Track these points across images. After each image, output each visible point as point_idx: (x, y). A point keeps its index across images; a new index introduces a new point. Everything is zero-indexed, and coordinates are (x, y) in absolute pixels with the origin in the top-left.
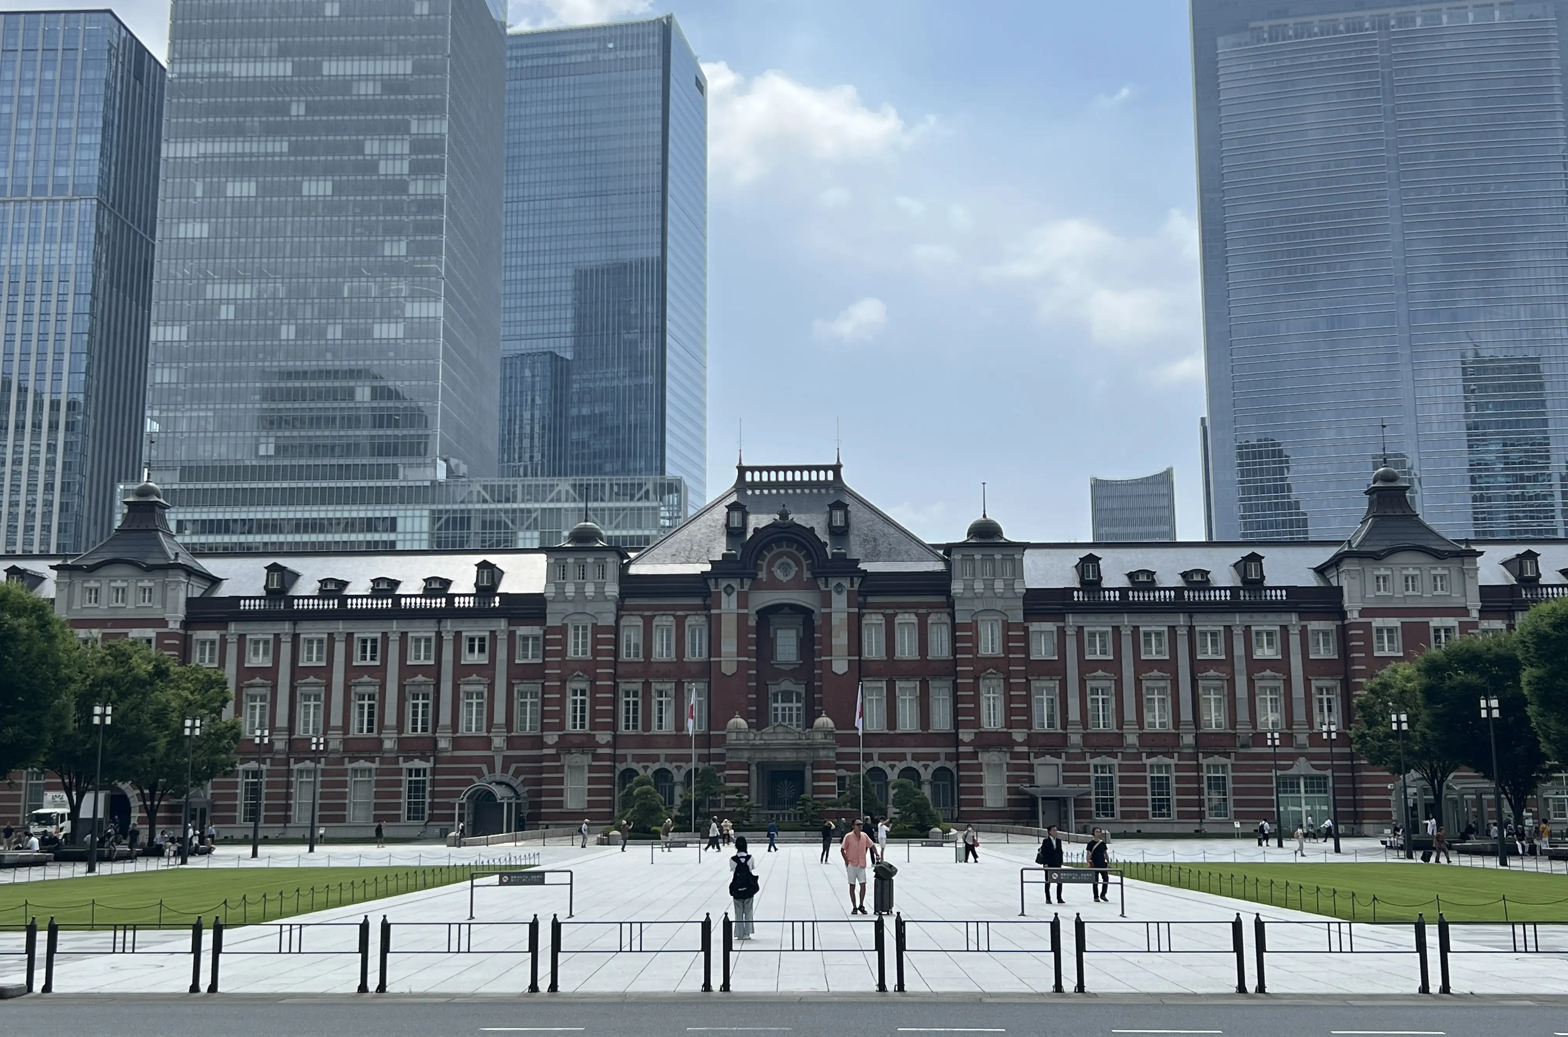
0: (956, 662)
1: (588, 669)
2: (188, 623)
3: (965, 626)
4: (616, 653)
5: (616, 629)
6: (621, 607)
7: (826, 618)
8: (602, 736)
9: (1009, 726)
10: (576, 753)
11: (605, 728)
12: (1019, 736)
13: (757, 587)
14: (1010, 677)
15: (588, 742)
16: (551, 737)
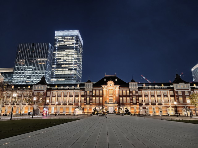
0: (130, 95)
1: (89, 96)
2: (47, 91)
3: (131, 91)
4: (92, 94)
5: (92, 92)
6: (93, 89)
7: (115, 90)
8: (91, 103)
9: (137, 102)
10: (88, 105)
11: (91, 102)
12: (138, 103)
13: (108, 87)
14: (136, 97)
15: (89, 104)
16: (85, 103)
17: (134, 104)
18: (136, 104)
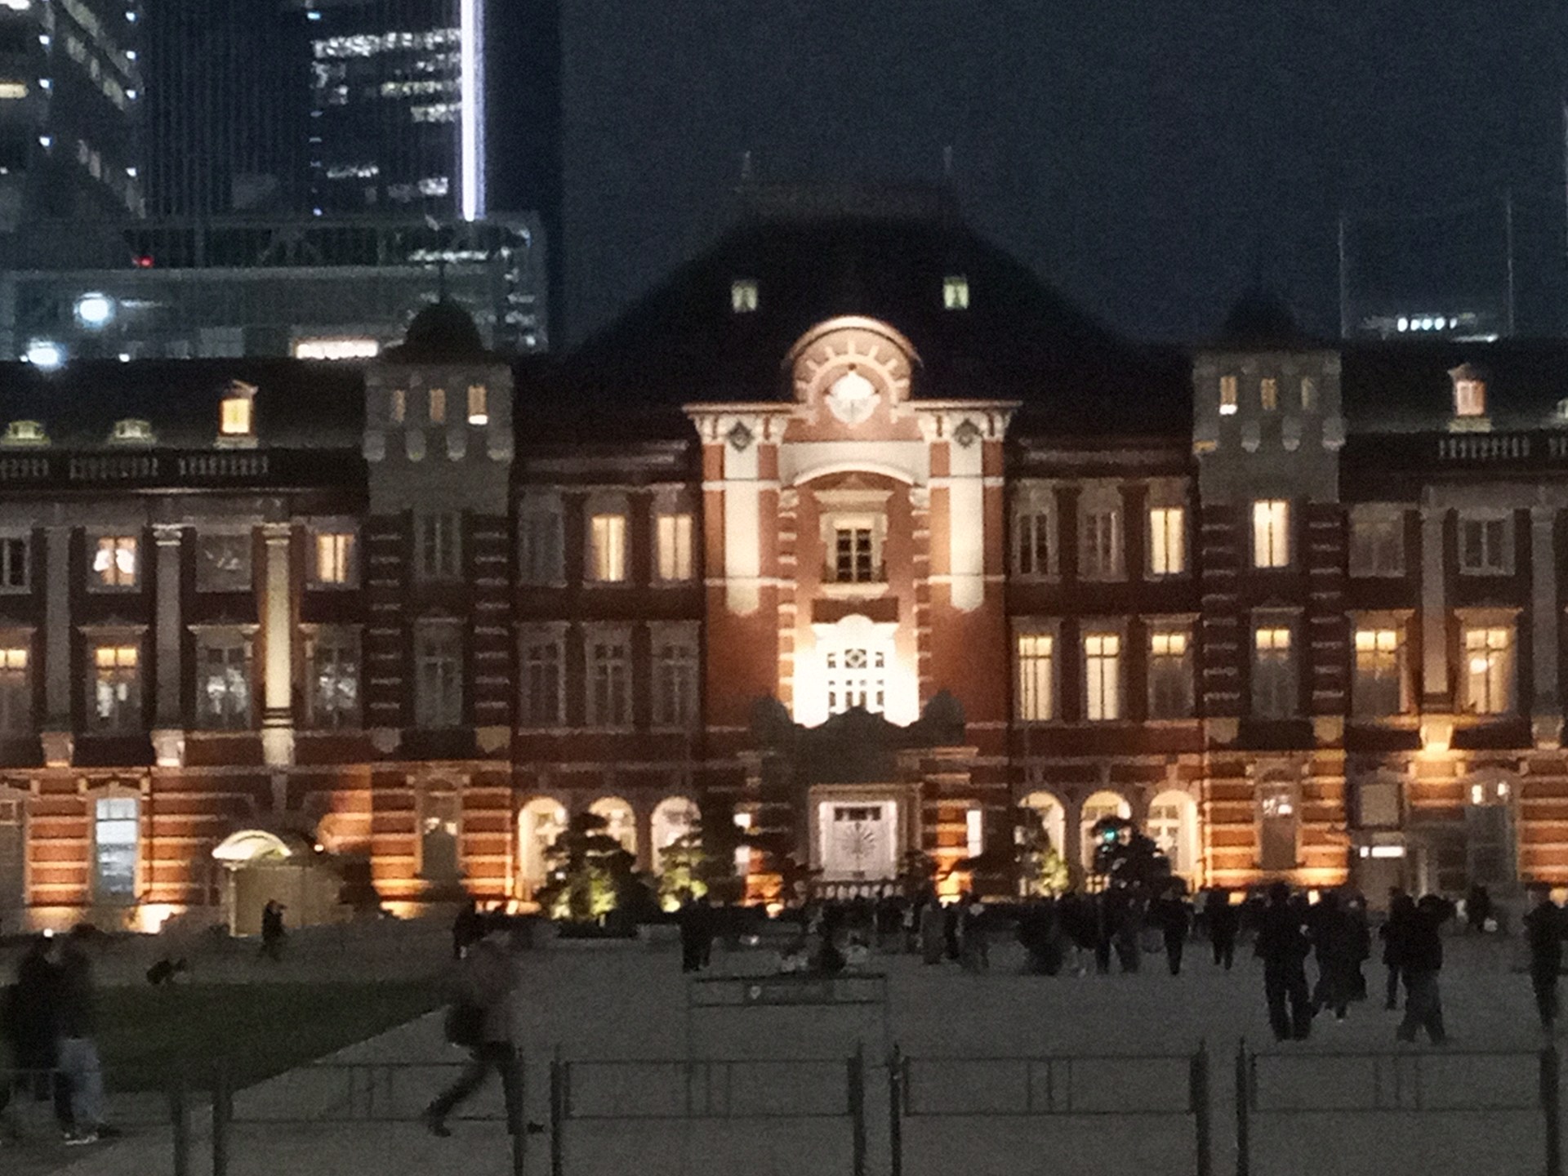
0: (1201, 586)
1: (461, 600)
3: (1215, 514)
4: (513, 573)
5: (510, 523)
6: (519, 476)
7: (939, 496)
8: (493, 737)
9: (1311, 708)
10: (439, 771)
11: (495, 719)
12: (1328, 728)
13: (798, 434)
14: (1313, 608)
15: (459, 747)
16: (388, 739)
17: (1256, 738)
18: (1299, 738)
